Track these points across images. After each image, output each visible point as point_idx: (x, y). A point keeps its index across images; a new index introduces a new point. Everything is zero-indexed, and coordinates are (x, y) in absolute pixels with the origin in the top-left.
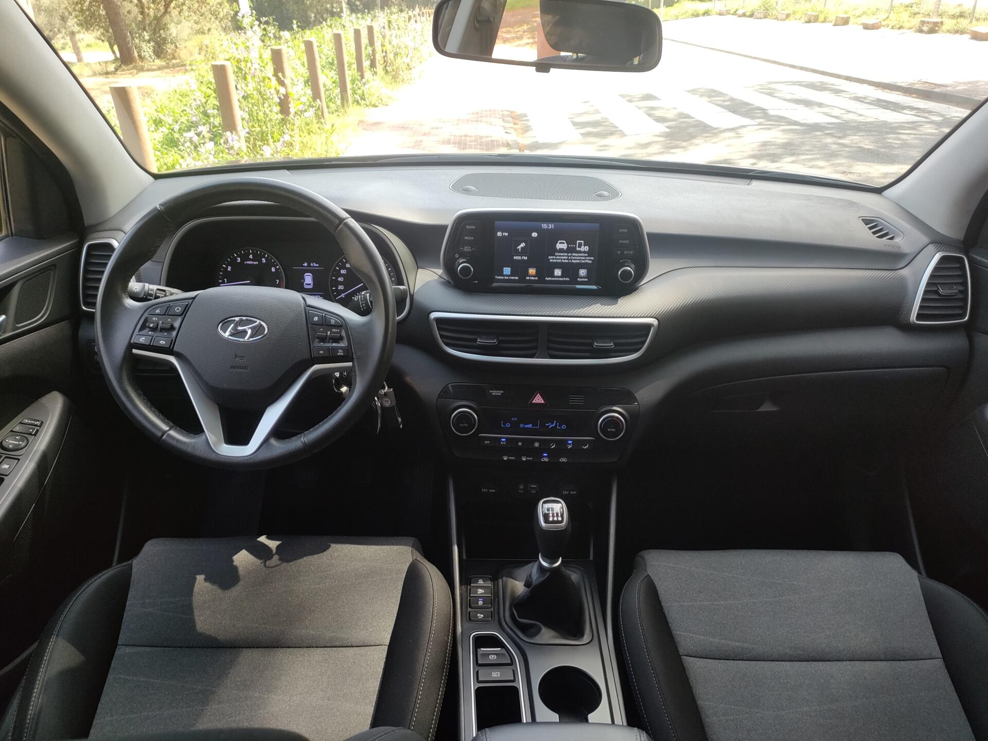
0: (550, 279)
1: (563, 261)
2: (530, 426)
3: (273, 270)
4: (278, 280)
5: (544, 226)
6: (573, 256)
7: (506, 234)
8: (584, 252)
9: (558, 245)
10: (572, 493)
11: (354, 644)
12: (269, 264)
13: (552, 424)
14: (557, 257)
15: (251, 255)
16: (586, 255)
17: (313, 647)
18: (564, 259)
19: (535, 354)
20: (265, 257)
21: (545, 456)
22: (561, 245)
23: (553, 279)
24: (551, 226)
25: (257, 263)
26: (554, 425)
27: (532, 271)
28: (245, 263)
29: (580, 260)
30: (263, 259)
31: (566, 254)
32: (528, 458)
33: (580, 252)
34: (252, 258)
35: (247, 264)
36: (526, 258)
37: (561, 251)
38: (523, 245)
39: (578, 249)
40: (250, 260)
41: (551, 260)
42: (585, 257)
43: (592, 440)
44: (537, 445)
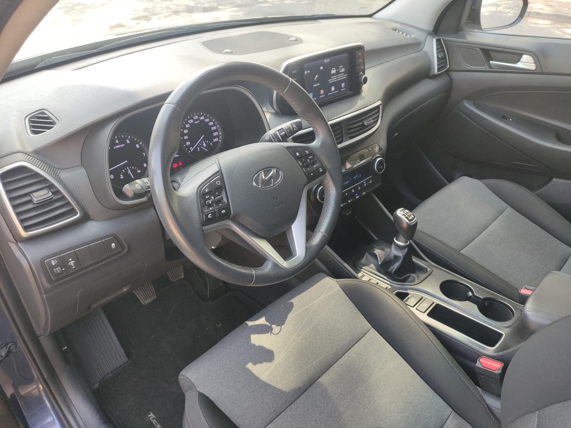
0: (330, 94)
1: (335, 81)
2: (347, 182)
3: (138, 146)
4: (144, 153)
5: (325, 61)
6: (339, 76)
7: (309, 72)
8: (343, 72)
9: (332, 71)
10: (350, 213)
11: (360, 338)
12: (133, 143)
13: (356, 176)
14: (332, 79)
15: (117, 140)
16: (344, 74)
17: (345, 353)
18: (335, 80)
19: (343, 140)
20: (128, 139)
21: (357, 195)
22: (333, 71)
23: (331, 93)
24: (328, 60)
25: (124, 145)
26: (356, 177)
27: (322, 92)
28: (115, 148)
29: (341, 78)
30: (127, 141)
31: (336, 76)
32: (351, 200)
33: (341, 73)
34: (118, 142)
35: (116, 148)
36: (319, 84)
37: (334, 74)
38: (317, 76)
39: (340, 71)
40: (117, 144)
41: (330, 82)
42: (343, 75)
43: (372, 177)
44: (353, 191)
